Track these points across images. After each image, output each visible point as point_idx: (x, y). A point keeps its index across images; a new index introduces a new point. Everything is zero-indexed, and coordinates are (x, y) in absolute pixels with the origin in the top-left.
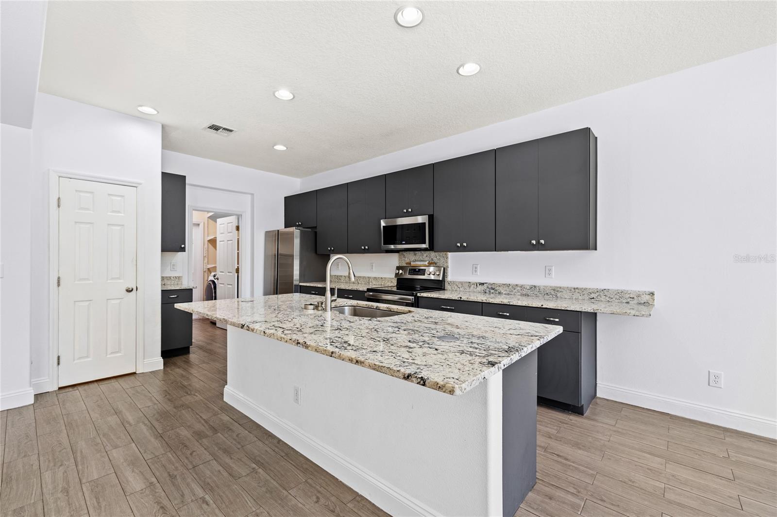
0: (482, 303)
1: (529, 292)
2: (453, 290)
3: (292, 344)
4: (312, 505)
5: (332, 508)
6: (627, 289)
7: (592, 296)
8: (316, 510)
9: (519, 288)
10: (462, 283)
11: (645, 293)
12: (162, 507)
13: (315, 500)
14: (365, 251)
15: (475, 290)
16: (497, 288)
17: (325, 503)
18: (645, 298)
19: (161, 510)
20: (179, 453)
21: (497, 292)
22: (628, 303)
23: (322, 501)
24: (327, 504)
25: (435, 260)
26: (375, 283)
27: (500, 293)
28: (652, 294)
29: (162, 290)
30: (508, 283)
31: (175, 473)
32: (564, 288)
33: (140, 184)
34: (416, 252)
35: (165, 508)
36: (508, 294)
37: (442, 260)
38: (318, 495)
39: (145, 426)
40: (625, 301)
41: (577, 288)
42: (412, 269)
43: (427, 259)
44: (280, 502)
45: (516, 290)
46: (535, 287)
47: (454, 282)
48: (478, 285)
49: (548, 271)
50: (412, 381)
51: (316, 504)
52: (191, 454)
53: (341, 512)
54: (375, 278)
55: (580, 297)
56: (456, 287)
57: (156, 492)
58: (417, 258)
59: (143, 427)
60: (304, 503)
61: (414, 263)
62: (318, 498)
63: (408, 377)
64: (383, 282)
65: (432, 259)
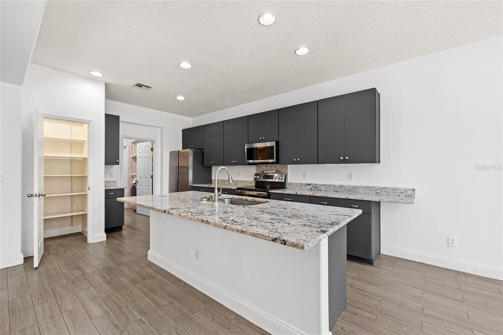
0: (310, 196)
1: (339, 190)
2: (291, 189)
3: (199, 222)
4: (210, 322)
5: (222, 324)
6: (398, 187)
7: (378, 191)
8: (213, 325)
9: (332, 187)
10: (296, 184)
11: (409, 189)
12: (115, 326)
13: (212, 319)
14: (235, 164)
15: (305, 188)
16: (319, 187)
17: (219, 320)
18: (410, 192)
19: (115, 328)
20: (123, 293)
22: (399, 195)
23: (216, 319)
24: (219, 321)
25: (280, 169)
26: (241, 184)
27: (320, 190)
28: (414, 190)
29: (105, 190)
30: (325, 184)
31: (122, 305)
32: (360, 187)
33: (91, 121)
34: (267, 165)
35: (117, 326)
36: (326, 191)
37: (284, 169)
38: (213, 316)
39: (98, 276)
40: (397, 195)
41: (368, 187)
42: (265, 175)
43: (274, 169)
44: (190, 321)
45: (330, 188)
46: (342, 186)
47: (291, 183)
48: (307, 185)
49: (350, 177)
50: (277, 242)
51: (213, 322)
52: (130, 293)
53: (228, 326)
54: (241, 181)
55: (370, 192)
56: (293, 187)
57: (110, 317)
58: (268, 168)
59: (98, 277)
60: (205, 321)
61: (266, 172)
62: (213, 318)
63: (275, 240)
64: (246, 183)
65: (278, 169)
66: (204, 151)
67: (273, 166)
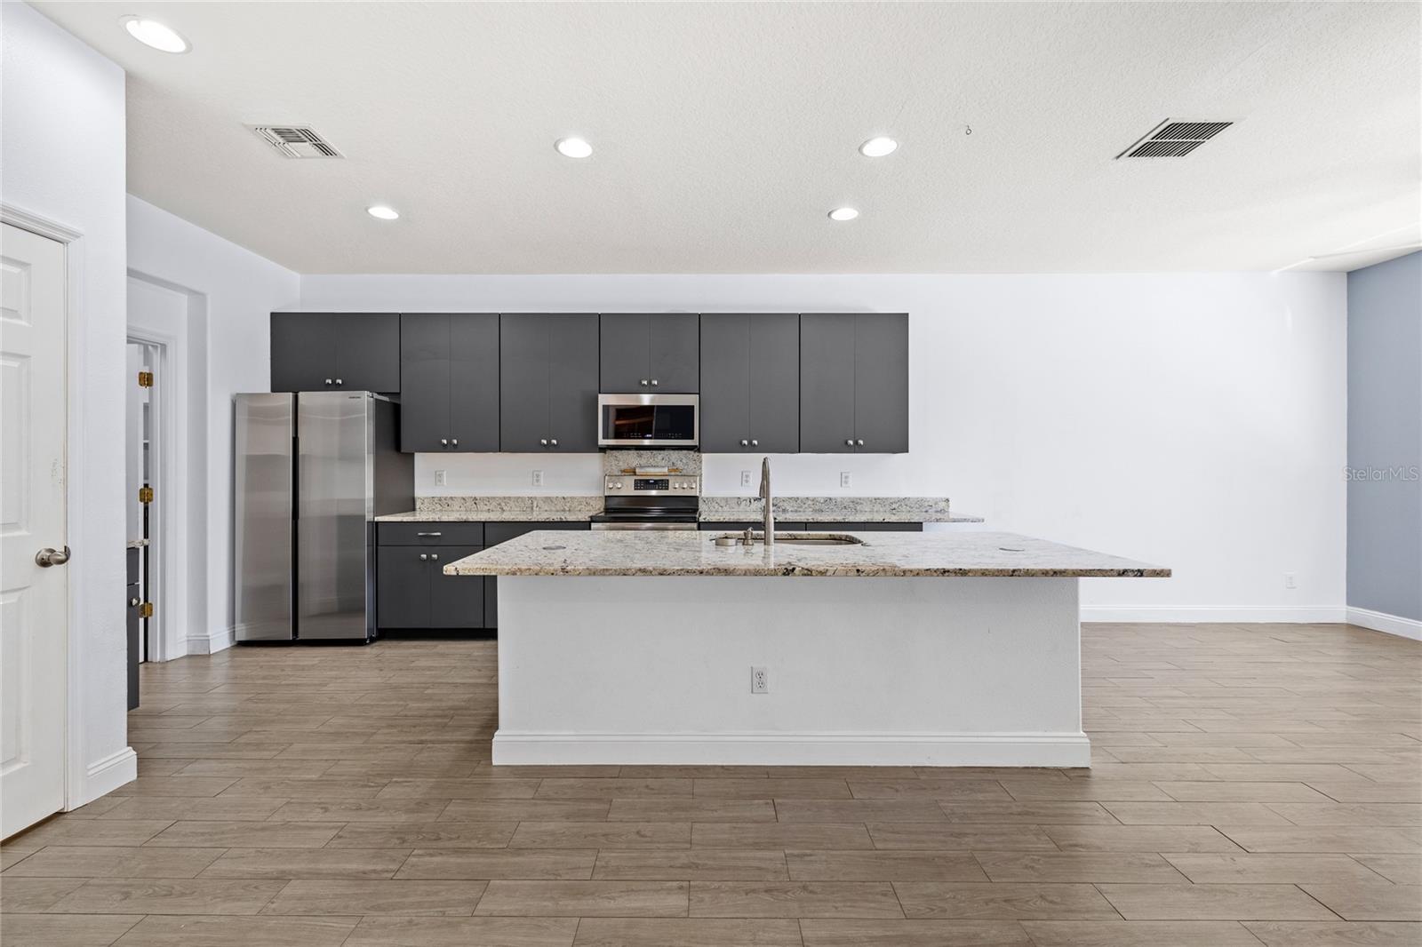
1: (824, 507)
2: (711, 511)
6: (925, 496)
7: (894, 506)
9: (810, 502)
10: (726, 500)
11: (941, 500)
14: (549, 448)
15: (748, 509)
16: (781, 504)
18: (942, 505)
21: (781, 509)
22: (926, 511)
25: (679, 465)
26: (546, 508)
27: (784, 511)
28: (948, 500)
30: (795, 496)
32: (864, 499)
34: (642, 452)
36: (796, 511)
37: (692, 465)
40: (924, 510)
41: (879, 499)
42: (641, 480)
43: (663, 463)
45: (806, 506)
46: (830, 499)
47: (713, 498)
48: (752, 501)
49: (844, 479)
50: (1128, 576)
54: (548, 499)
55: (881, 509)
56: (717, 507)
58: (643, 462)
61: (643, 470)
63: (1123, 573)
64: (568, 505)
65: (673, 463)
66: (404, 401)
67: (660, 457)
